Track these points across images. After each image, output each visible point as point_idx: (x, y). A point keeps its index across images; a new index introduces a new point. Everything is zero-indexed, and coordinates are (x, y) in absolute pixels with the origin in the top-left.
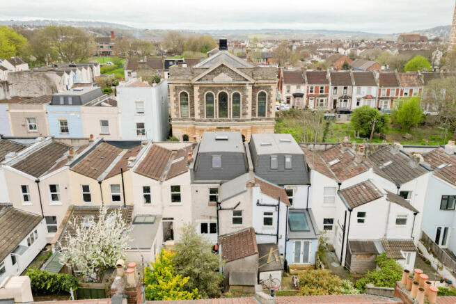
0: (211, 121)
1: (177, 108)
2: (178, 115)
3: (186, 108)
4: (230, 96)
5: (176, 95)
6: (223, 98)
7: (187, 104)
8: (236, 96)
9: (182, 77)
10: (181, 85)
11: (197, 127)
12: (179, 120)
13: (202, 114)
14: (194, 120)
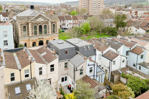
0: (36, 36)
1: (22, 32)
2: (22, 35)
3: (25, 32)
4: (43, 26)
5: (21, 27)
6: (40, 27)
7: (26, 30)
8: (45, 26)
9: (23, 20)
10: (23, 23)
11: (30, 39)
12: (23, 37)
13: (32, 34)
14: (29, 36)
